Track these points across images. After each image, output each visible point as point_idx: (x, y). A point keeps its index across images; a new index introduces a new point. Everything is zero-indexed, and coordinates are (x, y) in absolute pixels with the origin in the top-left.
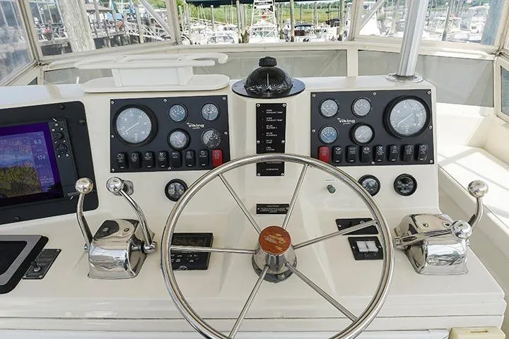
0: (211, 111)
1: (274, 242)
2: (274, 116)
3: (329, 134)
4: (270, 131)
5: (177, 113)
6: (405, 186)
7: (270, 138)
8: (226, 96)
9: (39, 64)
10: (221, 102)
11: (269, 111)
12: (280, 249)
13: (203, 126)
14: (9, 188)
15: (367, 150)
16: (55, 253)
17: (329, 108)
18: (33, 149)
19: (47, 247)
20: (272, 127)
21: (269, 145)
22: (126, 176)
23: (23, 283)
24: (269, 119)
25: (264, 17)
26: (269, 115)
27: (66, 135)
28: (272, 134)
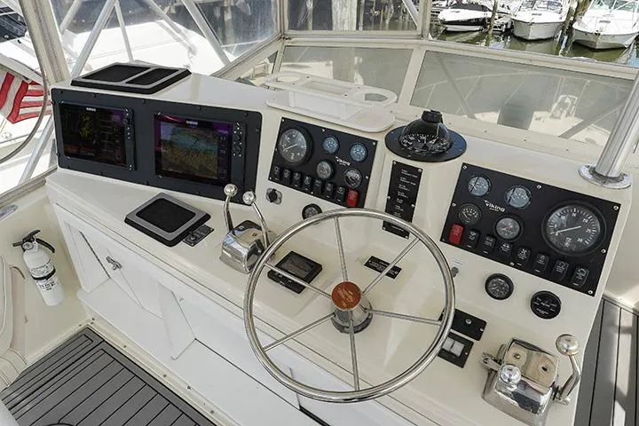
0: (358, 152)
1: (343, 297)
2: (408, 178)
3: (469, 213)
4: (402, 191)
5: (331, 145)
6: (546, 306)
7: (401, 198)
8: (376, 142)
9: (283, 37)
10: (370, 146)
11: (404, 172)
12: (344, 304)
15: (506, 247)
16: (209, 230)
17: (479, 187)
19: (207, 224)
20: (404, 188)
21: (399, 204)
22: (279, 187)
23: (182, 245)
24: (403, 180)
26: (404, 176)
27: (243, 138)
28: (403, 195)
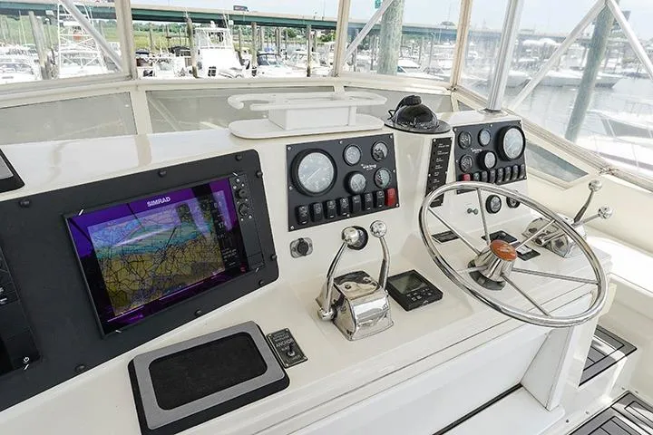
3: (465, 163)
4: (439, 164)
5: (352, 155)
7: (438, 170)
8: (393, 135)
11: (441, 146)
13: (375, 166)
14: (187, 271)
15: (493, 173)
18: (213, 215)
20: (440, 160)
21: (436, 177)
24: (439, 153)
25: (77, 38)
26: (441, 149)
28: (439, 167)
